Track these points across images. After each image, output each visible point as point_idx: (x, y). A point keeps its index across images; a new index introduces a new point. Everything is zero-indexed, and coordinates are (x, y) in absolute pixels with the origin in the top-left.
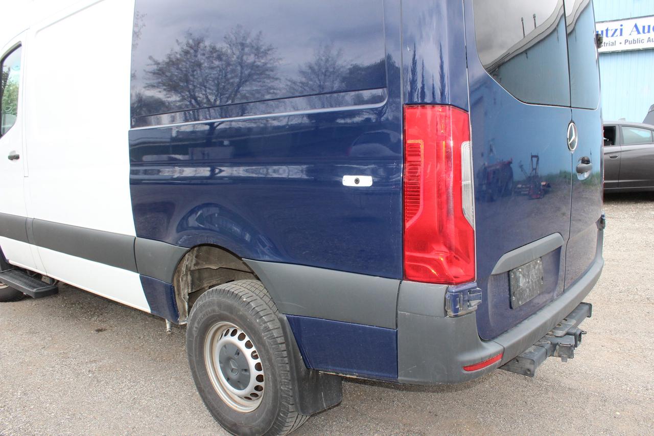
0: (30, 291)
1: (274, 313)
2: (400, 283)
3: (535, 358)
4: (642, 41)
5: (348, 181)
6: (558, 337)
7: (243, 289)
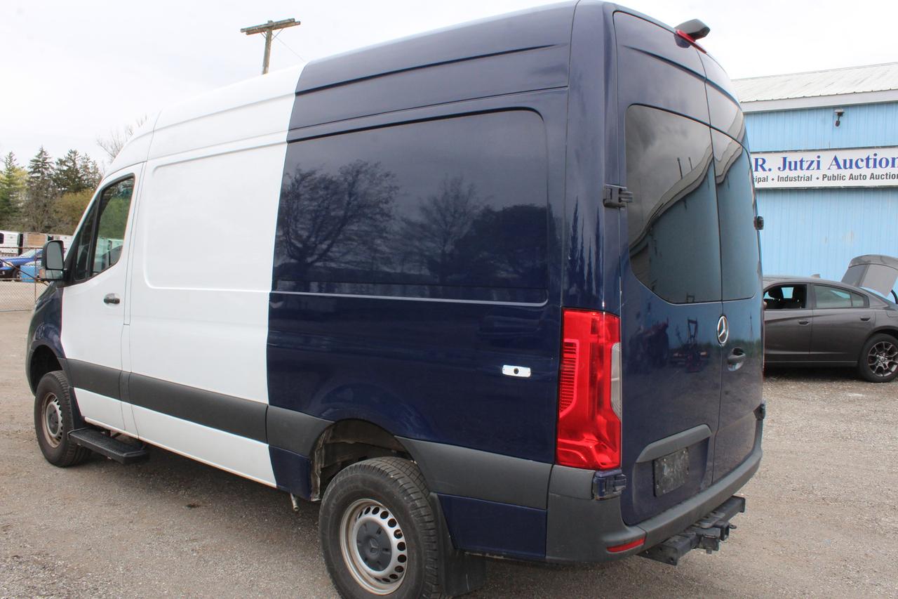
0: (120, 457)
1: (422, 491)
2: (552, 467)
3: (678, 547)
4: (843, 178)
5: (508, 370)
6: (702, 528)
7: (389, 466)
